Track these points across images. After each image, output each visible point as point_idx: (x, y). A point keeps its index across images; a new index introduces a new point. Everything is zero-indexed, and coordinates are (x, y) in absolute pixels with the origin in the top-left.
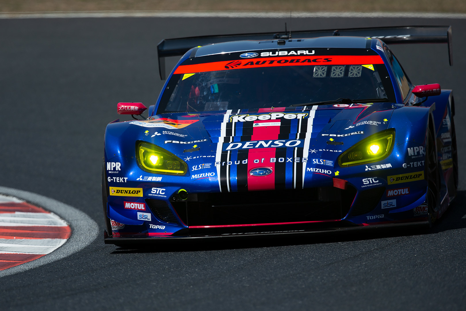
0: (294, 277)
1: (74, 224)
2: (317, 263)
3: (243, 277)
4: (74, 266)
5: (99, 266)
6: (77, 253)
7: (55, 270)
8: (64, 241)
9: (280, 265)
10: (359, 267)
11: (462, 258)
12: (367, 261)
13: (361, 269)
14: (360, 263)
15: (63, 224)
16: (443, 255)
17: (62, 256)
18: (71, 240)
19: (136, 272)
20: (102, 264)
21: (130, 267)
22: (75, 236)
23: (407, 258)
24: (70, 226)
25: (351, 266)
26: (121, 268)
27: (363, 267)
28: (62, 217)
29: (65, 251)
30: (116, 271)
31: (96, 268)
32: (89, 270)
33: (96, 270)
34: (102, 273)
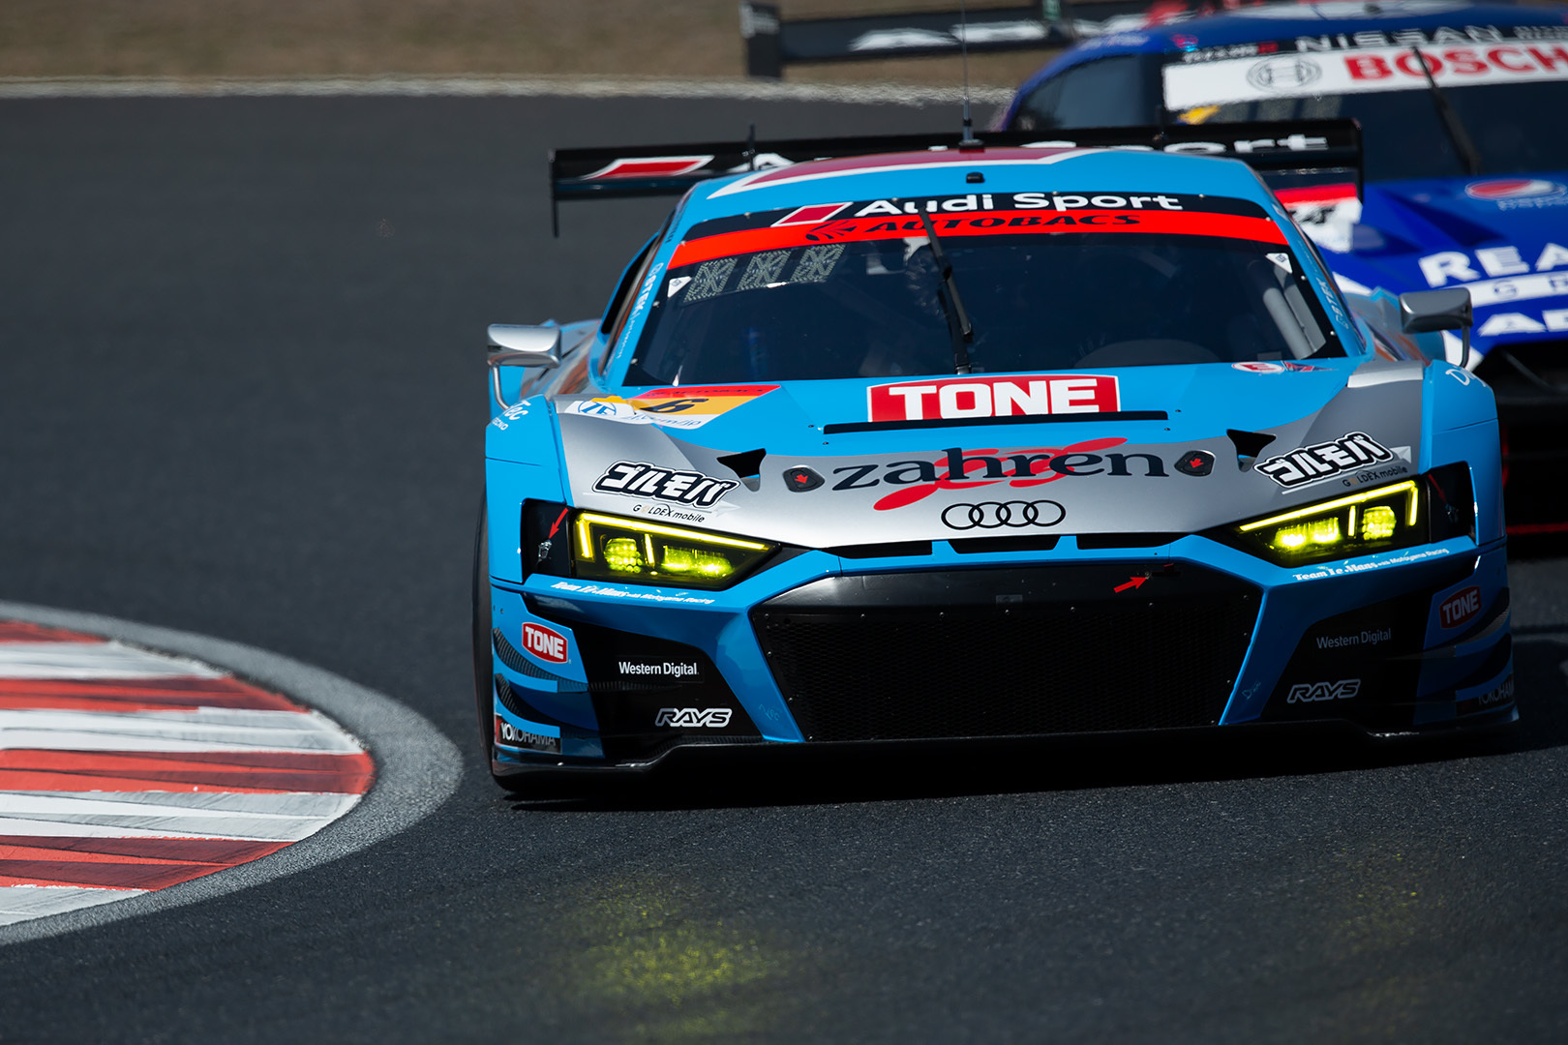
0: (1078, 922)
1: (384, 746)
2: (1154, 878)
3: (918, 920)
4: (382, 879)
5: (463, 880)
6: (393, 838)
7: (324, 892)
8: (351, 800)
9: (1036, 884)
10: (1284, 892)
12: (1311, 874)
13: (1290, 898)
14: (1289, 880)
15: (351, 746)
16: (1549, 856)
17: (346, 849)
18: (376, 797)
20: (470, 876)
22: (387, 785)
23: (1435, 866)
24: (371, 753)
25: (1259, 888)
27: (1296, 894)
28: (345, 726)
29: (355, 832)
30: (516, 895)
31: (452, 887)
32: (431, 893)
33: (452, 893)
34: (471, 902)
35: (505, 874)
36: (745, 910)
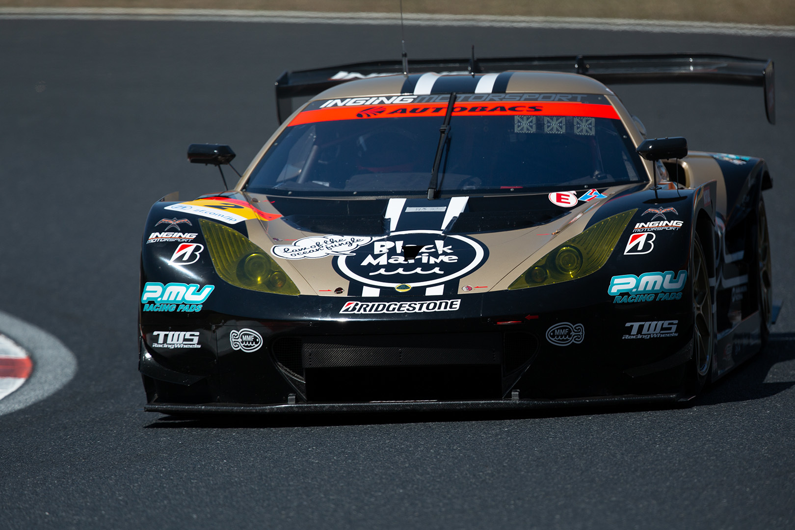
0: (391, 450)
1: (38, 353)
2: (430, 427)
3: (309, 447)
4: (35, 423)
5: (77, 424)
6: (41, 401)
7: (6, 429)
8: (20, 382)
9: (370, 429)
10: (497, 435)
11: (667, 424)
12: (511, 426)
13: (501, 438)
14: (500, 429)
15: (19, 354)
16: (634, 418)
17: (18, 407)
18: (33, 380)
19: (135, 435)
20: (80, 422)
21: (126, 426)
22: (39, 374)
23: (575, 422)
24: (32, 358)
25: (485, 433)
26: (112, 428)
27: (504, 436)
28: (18, 342)
29: (22, 398)
30: (104, 432)
31: (71, 427)
32: (60, 430)
33: (71, 431)
34: (81, 436)
35: (98, 421)
36: (220, 441)
